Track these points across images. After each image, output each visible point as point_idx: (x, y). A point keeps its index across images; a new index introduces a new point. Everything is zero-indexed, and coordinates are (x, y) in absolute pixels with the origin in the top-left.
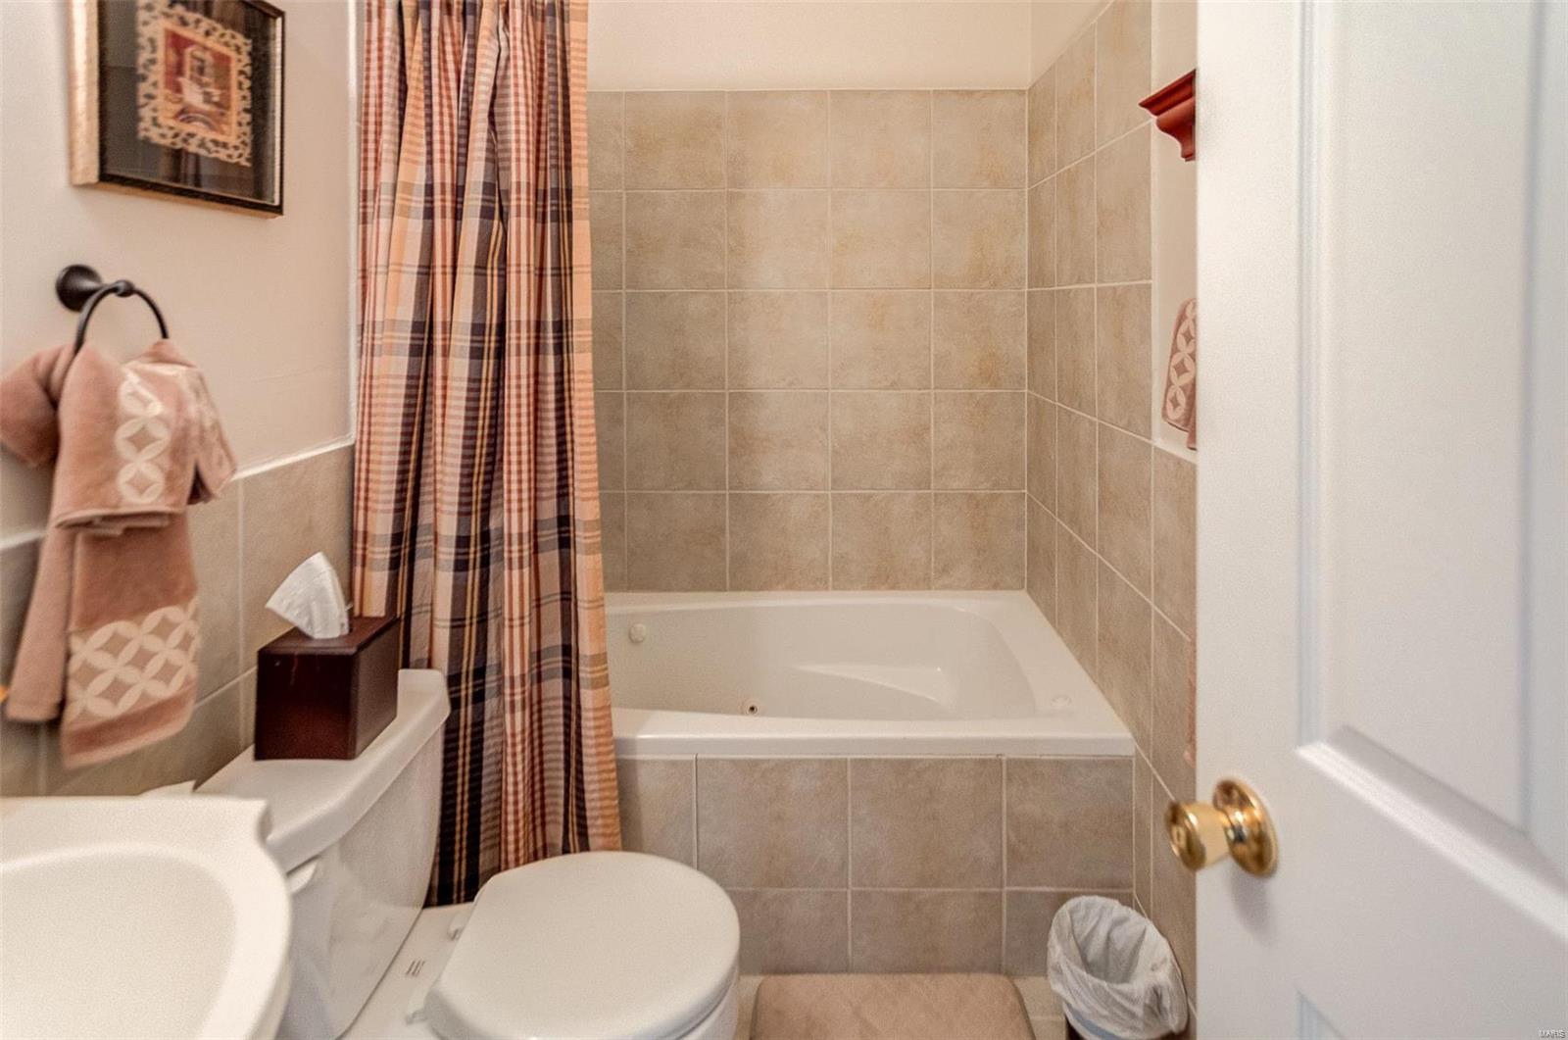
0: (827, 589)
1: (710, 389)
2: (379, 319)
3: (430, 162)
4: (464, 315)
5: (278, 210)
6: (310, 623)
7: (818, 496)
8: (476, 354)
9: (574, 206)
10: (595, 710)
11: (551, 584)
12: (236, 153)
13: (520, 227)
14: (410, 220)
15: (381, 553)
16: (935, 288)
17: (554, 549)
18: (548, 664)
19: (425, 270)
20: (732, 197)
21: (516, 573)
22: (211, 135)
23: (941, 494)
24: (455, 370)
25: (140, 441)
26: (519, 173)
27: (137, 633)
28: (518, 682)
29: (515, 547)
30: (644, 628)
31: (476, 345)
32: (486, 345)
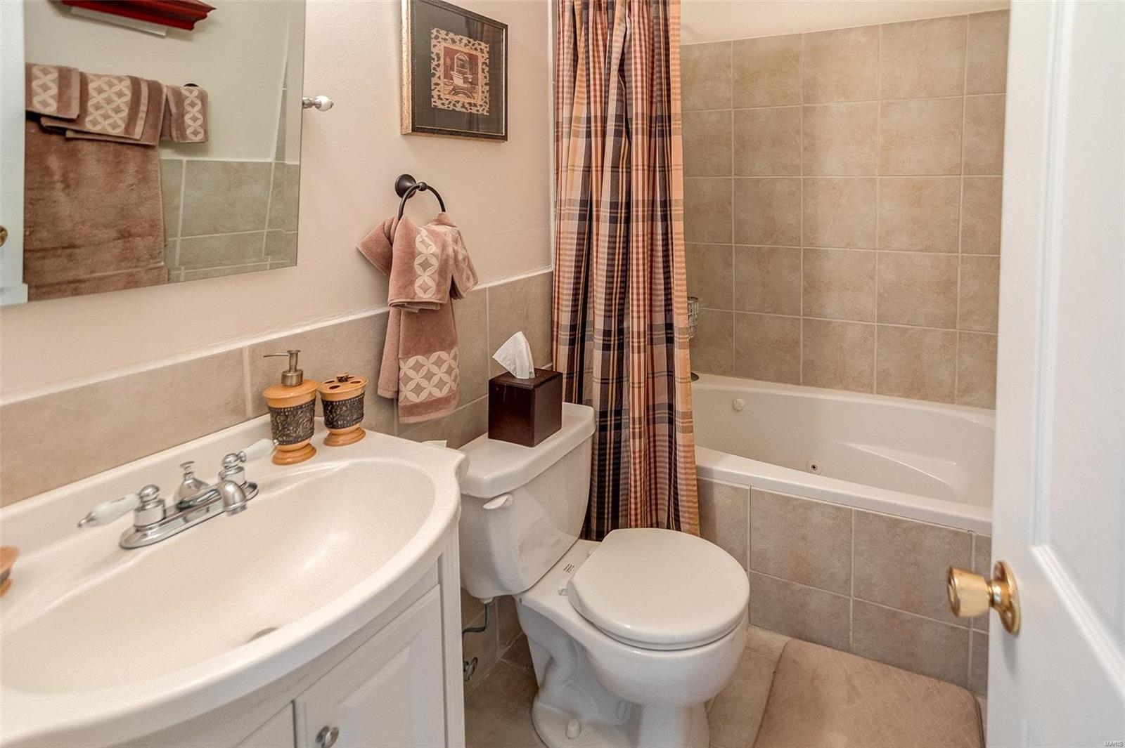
0: (872, 393)
1: (790, 245)
2: (563, 198)
3: (589, 103)
4: (606, 198)
5: (505, 138)
6: (515, 369)
7: (867, 326)
8: (613, 220)
9: (672, 127)
10: (684, 446)
11: (661, 365)
12: (481, 109)
13: (639, 141)
14: (579, 139)
15: (564, 335)
16: (964, 174)
17: (663, 343)
18: (659, 413)
19: (586, 169)
20: (806, 110)
21: (636, 355)
22: (468, 100)
23: (965, 333)
24: (603, 229)
25: (425, 265)
26: (638, 107)
27: (428, 362)
28: (637, 422)
29: (635, 340)
30: (742, 402)
31: (613, 215)
32: (619, 215)
